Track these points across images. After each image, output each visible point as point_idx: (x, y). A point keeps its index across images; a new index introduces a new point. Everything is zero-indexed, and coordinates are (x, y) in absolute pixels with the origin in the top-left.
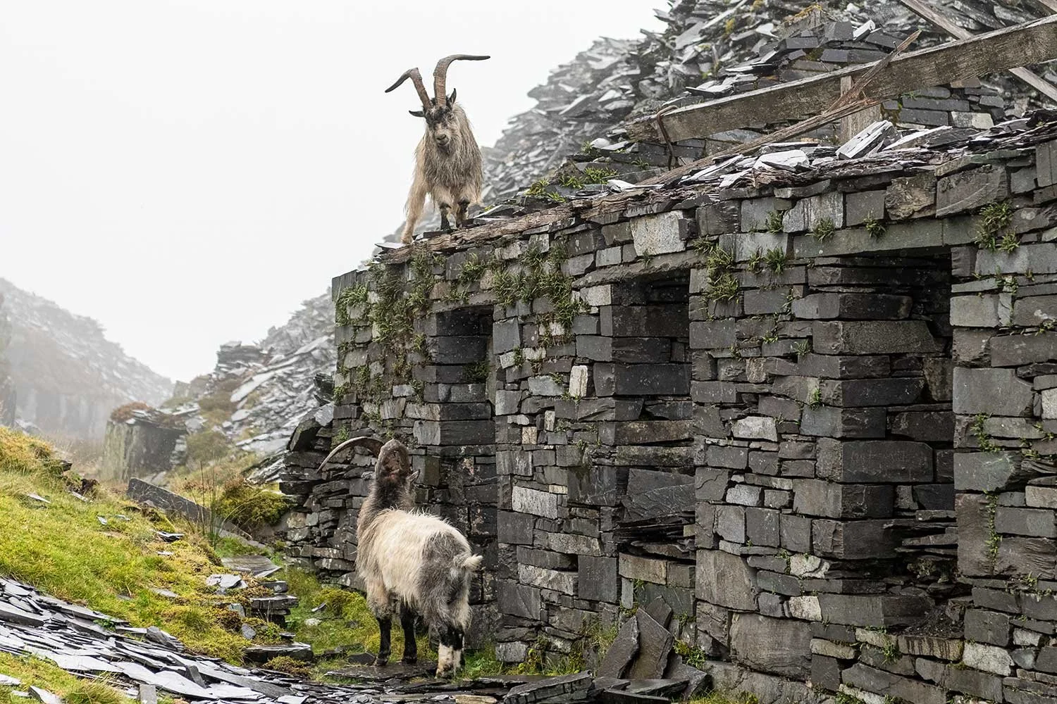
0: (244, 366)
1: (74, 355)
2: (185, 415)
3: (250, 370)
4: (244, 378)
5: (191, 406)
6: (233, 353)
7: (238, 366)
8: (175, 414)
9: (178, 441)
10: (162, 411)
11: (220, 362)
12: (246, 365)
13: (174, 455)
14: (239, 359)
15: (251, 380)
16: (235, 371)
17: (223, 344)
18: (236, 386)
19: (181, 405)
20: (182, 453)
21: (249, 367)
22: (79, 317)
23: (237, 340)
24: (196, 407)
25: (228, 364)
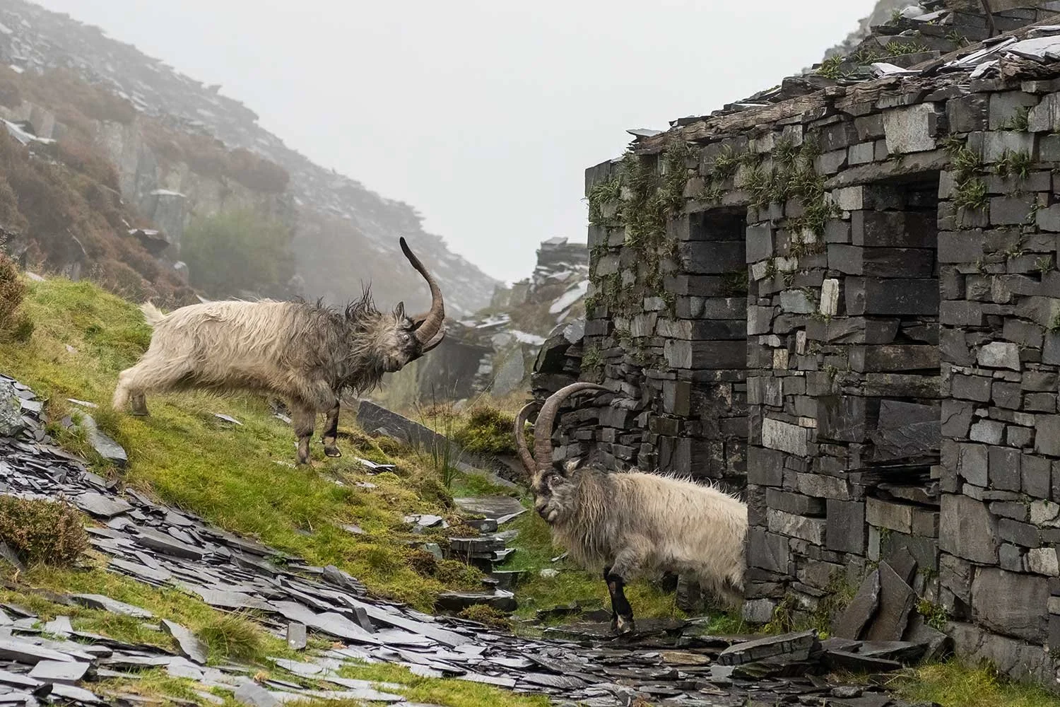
0: (569, 269)
1: (382, 251)
2: (492, 328)
3: (576, 274)
4: (568, 284)
5: (500, 318)
6: (556, 252)
7: (562, 269)
8: (479, 327)
9: (482, 361)
10: (463, 323)
11: (540, 263)
12: (572, 267)
13: (478, 378)
14: (564, 261)
15: (576, 287)
16: (557, 275)
17: (544, 240)
18: (559, 294)
19: (489, 316)
20: (485, 375)
21: (575, 270)
22: (391, 201)
23: (562, 236)
24: (506, 318)
25: (549, 266)
